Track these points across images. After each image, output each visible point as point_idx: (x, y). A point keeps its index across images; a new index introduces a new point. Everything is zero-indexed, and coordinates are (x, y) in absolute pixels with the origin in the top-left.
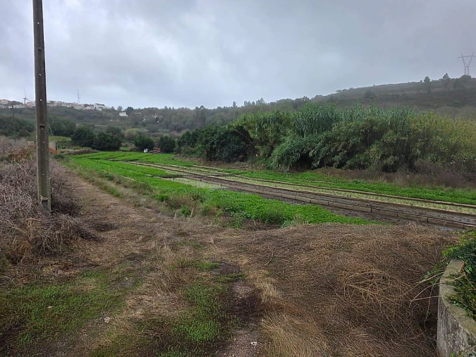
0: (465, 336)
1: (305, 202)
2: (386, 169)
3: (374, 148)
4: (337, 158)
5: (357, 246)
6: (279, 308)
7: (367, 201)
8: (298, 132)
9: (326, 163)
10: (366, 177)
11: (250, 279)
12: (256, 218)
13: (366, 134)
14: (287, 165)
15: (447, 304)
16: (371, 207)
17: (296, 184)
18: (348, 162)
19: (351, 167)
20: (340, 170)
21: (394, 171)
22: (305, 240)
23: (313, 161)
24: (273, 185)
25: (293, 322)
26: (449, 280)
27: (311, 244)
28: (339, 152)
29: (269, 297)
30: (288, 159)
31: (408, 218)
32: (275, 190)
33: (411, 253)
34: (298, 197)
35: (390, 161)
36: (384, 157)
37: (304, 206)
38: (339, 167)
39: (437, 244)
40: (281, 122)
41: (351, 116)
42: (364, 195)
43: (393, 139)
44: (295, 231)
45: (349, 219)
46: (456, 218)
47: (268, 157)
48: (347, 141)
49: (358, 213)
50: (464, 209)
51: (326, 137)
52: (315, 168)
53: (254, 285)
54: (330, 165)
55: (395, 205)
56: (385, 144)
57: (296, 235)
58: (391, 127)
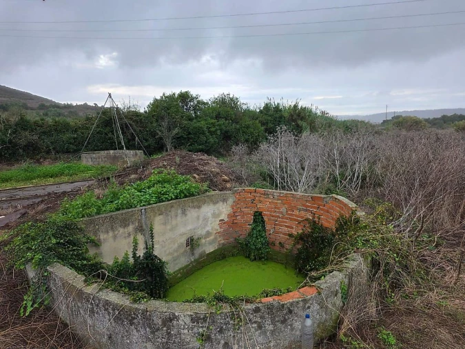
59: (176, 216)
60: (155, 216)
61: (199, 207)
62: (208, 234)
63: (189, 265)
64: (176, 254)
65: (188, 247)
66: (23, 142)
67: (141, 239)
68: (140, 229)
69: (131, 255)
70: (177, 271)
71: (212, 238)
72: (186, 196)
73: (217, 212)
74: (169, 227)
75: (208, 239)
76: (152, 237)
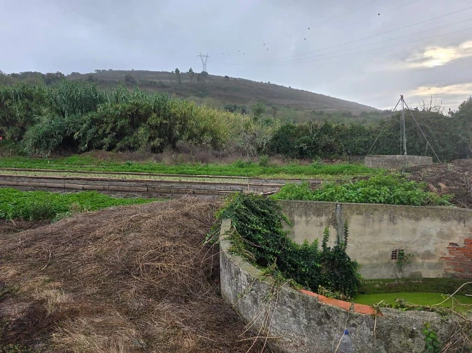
0: (245, 277)
1: (77, 190)
2: (155, 150)
3: (141, 131)
4: (105, 140)
5: (146, 225)
6: (73, 313)
7: (142, 181)
8: (57, 111)
9: (94, 145)
10: (137, 159)
11: (24, 293)
12: (14, 217)
13: (132, 116)
14: (47, 148)
15: (229, 256)
16: (147, 186)
17: (63, 171)
18: (118, 145)
19: (122, 150)
20: (110, 153)
21: (161, 152)
22: (88, 230)
23: (79, 143)
24: (31, 174)
25: (93, 322)
26: (225, 236)
27: (97, 233)
28: (107, 134)
29: (57, 305)
30: (48, 143)
31: (179, 192)
32: (35, 180)
33: (191, 221)
34: (67, 185)
35: (157, 142)
36: (151, 139)
37: (78, 193)
38: (110, 149)
39: (208, 209)
40: (31, 98)
41: (117, 98)
42: (138, 176)
43: (157, 122)
44: (75, 222)
45: (128, 200)
46: (212, 187)
47: (19, 140)
48: (115, 123)
49: (136, 194)
50: (216, 179)
51: (92, 118)
52: (82, 152)
53: (32, 298)
54: (100, 148)
55: (166, 182)
56: (151, 127)
57: (77, 226)
58: (155, 112)
59: (381, 221)
60: (352, 214)
61: (417, 219)
62: (428, 255)
63: (393, 280)
64: (375, 261)
65: (394, 261)
66: (323, 144)
67: (333, 232)
68: (333, 222)
69: (320, 244)
70: (375, 280)
71: (434, 261)
72: (402, 203)
73: (446, 231)
74: (368, 230)
75: (427, 261)
76: (346, 234)
